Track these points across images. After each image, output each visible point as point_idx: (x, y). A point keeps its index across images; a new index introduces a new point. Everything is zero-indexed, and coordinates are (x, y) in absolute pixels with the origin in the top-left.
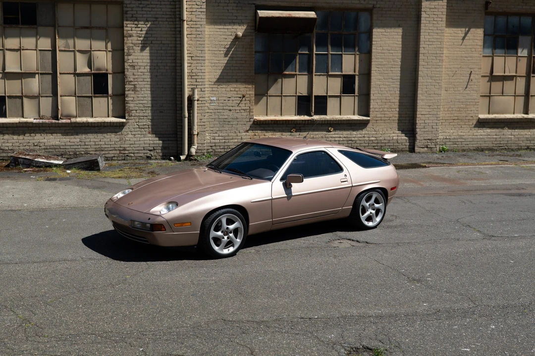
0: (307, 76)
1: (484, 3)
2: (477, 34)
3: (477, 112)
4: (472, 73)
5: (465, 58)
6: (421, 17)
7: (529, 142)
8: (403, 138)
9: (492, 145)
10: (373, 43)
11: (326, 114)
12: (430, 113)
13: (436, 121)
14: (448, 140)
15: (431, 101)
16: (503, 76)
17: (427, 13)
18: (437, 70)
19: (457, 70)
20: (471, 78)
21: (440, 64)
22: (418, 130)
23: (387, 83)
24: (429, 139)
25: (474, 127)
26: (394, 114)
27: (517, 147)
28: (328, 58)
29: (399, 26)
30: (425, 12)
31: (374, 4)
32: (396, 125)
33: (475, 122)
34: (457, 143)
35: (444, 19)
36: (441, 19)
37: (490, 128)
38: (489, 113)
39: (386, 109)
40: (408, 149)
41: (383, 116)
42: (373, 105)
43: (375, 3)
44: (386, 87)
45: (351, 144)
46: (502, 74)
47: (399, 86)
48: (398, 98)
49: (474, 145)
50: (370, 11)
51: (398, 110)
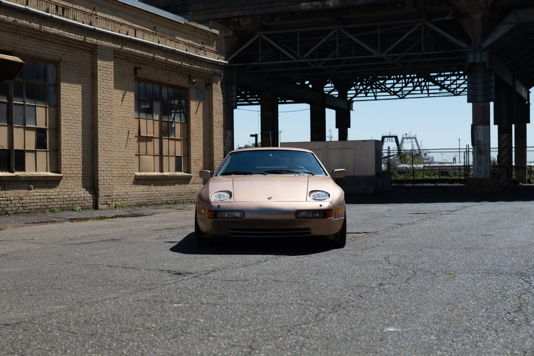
0: (7, 128)
1: (133, 68)
2: (131, 96)
3: (134, 170)
4: (130, 132)
5: (125, 118)
6: (97, 75)
7: (167, 197)
8: (88, 195)
9: (145, 201)
10: (62, 96)
11: (24, 170)
12: (108, 170)
13: (111, 178)
14: (118, 197)
15: (107, 158)
16: (146, 137)
17: (102, 71)
18: (110, 127)
19: (119, 128)
20: (129, 137)
21: (111, 121)
22: (100, 186)
23: (73, 139)
24: (108, 196)
25: (133, 184)
26: (78, 170)
27: (160, 202)
28: (24, 109)
29: (79, 82)
30: (100, 70)
31: (60, 57)
32: (80, 182)
33: (133, 179)
34: (125, 199)
35: (113, 79)
36: (110, 79)
37: (143, 185)
38: (139, 171)
39: (73, 166)
40: (92, 206)
41: (71, 172)
42: (64, 161)
43: (61, 55)
44: (72, 142)
45: (50, 202)
46: (146, 135)
47: (81, 142)
48: (81, 155)
49: (136, 201)
50: (56, 64)
51: (81, 166)
